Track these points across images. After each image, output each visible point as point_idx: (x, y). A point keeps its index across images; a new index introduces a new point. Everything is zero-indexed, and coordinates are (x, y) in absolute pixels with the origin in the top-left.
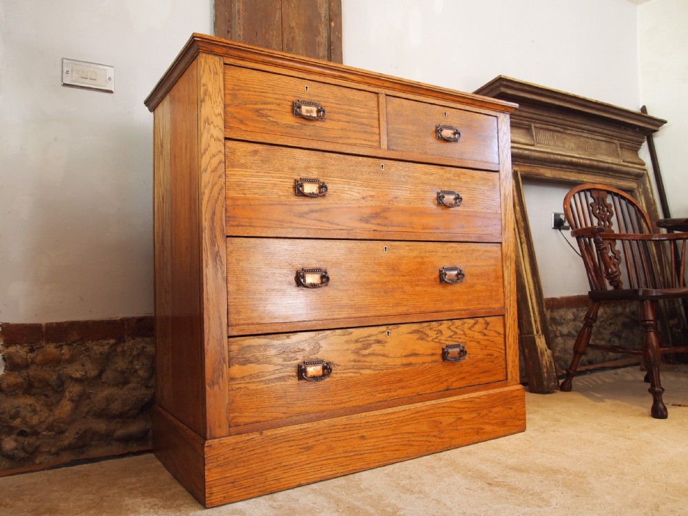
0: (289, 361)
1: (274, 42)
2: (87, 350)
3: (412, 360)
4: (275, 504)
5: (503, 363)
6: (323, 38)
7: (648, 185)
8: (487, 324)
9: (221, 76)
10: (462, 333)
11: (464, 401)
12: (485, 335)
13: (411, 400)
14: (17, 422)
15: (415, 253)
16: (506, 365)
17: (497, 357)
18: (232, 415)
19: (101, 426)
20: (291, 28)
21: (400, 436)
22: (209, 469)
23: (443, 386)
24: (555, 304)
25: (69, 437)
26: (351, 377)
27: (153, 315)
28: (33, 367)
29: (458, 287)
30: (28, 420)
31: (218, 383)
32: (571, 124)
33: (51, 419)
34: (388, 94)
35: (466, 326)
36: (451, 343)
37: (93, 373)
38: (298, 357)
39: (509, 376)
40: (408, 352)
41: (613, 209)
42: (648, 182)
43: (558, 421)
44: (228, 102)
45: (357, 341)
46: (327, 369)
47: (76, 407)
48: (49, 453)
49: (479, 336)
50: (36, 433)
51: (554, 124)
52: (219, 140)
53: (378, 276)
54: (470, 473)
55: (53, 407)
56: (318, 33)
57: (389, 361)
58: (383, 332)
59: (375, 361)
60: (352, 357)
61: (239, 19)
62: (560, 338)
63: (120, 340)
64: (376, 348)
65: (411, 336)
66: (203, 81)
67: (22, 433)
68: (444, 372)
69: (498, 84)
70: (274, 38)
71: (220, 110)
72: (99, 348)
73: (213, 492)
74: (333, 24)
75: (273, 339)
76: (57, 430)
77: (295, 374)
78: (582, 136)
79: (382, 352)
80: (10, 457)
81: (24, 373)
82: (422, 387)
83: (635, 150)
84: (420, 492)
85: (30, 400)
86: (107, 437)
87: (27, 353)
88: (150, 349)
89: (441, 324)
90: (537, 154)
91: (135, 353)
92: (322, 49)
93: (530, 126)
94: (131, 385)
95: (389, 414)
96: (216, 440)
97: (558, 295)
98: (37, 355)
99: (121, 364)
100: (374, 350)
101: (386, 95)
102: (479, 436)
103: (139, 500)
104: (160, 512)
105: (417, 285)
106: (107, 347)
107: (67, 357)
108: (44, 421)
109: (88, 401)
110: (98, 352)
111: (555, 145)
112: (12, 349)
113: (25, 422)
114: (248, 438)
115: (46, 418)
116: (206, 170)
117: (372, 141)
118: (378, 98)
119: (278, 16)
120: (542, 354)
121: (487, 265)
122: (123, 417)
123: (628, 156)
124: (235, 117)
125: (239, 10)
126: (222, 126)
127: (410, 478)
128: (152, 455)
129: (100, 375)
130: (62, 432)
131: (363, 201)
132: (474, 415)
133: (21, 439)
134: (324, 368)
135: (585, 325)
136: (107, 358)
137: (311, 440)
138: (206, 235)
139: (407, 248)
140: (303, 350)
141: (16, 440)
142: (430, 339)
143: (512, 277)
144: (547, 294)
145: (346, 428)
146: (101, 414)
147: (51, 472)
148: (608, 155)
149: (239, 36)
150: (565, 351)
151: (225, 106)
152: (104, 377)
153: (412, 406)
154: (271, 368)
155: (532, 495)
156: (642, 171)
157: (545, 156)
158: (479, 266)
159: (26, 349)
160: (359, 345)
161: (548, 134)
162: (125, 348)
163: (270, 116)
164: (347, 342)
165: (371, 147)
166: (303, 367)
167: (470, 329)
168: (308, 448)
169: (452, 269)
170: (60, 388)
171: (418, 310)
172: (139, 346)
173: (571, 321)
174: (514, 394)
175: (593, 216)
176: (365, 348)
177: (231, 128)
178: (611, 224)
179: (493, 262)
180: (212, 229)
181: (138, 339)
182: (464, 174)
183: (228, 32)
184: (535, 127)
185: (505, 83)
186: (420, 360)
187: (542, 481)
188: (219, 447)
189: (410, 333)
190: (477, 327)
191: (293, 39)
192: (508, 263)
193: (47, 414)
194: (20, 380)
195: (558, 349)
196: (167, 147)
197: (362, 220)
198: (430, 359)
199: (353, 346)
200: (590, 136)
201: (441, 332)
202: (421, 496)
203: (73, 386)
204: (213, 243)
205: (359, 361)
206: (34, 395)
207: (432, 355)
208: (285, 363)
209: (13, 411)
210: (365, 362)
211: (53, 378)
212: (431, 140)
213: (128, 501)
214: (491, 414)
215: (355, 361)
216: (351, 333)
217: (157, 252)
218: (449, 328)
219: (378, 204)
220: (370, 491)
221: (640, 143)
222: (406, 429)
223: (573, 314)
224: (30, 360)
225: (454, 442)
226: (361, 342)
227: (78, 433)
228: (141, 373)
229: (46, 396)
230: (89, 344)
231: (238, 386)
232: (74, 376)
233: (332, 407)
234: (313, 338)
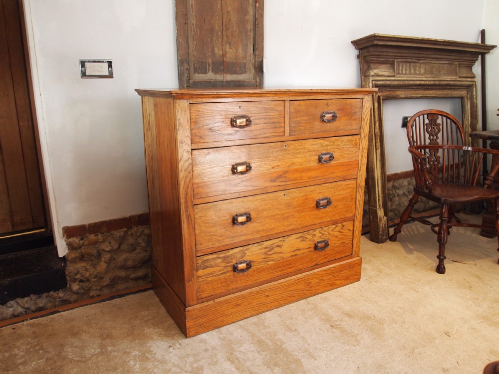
0: (229, 264)
1: (217, 25)
2: (112, 235)
3: (297, 252)
4: (221, 336)
5: (351, 246)
6: (250, 17)
7: (474, 93)
8: (343, 226)
9: (188, 112)
10: (327, 233)
11: (325, 270)
12: (341, 232)
13: (295, 273)
14: (78, 276)
15: (302, 194)
16: (352, 246)
17: (348, 243)
18: (198, 294)
19: (123, 273)
20: (228, 12)
21: (287, 293)
22: (188, 321)
23: (314, 263)
24: (397, 177)
25: (106, 281)
26: (262, 267)
27: (148, 212)
28: (83, 247)
29: (328, 209)
30: (84, 274)
31: (191, 280)
32: (424, 56)
33: (95, 272)
34: (291, 99)
35: (330, 229)
36: (320, 240)
37: (116, 247)
38: (233, 261)
39: (354, 252)
40: (295, 249)
41: (441, 127)
42: (475, 90)
43: (380, 271)
44: (193, 127)
45: (266, 248)
46: (249, 266)
47: (107, 267)
48: (97, 289)
49: (337, 234)
50: (88, 280)
51: (411, 57)
52: (189, 152)
53: (279, 211)
54: (323, 317)
55: (96, 266)
56: (247, 13)
57: (284, 256)
58: (281, 241)
59: (275, 256)
60: (263, 256)
61: (192, 11)
62: (397, 197)
63: (130, 228)
64: (277, 250)
65: (297, 240)
66: (178, 118)
67: (81, 281)
68: (315, 256)
69: (373, 38)
70: (217, 22)
71: (188, 133)
72: (119, 233)
73: (190, 331)
74: (257, 5)
75: (220, 254)
76: (99, 277)
77: (232, 270)
78: (431, 63)
79: (280, 251)
80: (77, 293)
81: (79, 251)
82: (301, 266)
83: (470, 67)
84: (296, 330)
85: (83, 264)
86: (126, 279)
87: (80, 240)
88: (147, 231)
89: (315, 231)
90: (396, 83)
91: (138, 234)
92: (249, 24)
93: (394, 62)
94: (137, 251)
95: (282, 283)
96: (191, 307)
98: (85, 241)
99: (131, 240)
100: (275, 251)
101: (290, 100)
102: (333, 286)
103: (152, 329)
104: (164, 340)
105: (302, 212)
106: (122, 233)
107: (101, 240)
108: (92, 274)
109: (114, 261)
110: (118, 236)
111: (410, 74)
112: (71, 240)
113: (82, 275)
114: (207, 304)
115: (93, 272)
116: (181, 171)
117: (280, 132)
118: (285, 103)
119: (219, 6)
120: (381, 220)
121: (346, 193)
122: (134, 268)
123: (464, 72)
124: (197, 135)
125: (192, 5)
126: (189, 142)
127: (292, 318)
128: (152, 291)
129: (119, 247)
130: (102, 278)
131: (272, 170)
132: (330, 276)
133: (81, 284)
134: (247, 265)
135: (410, 205)
136: (122, 240)
137: (240, 301)
138: (183, 207)
139: (298, 192)
140: (236, 257)
141: (78, 285)
142: (308, 240)
143: (361, 198)
145: (258, 292)
146: (123, 267)
147: (101, 304)
148: (449, 74)
149: (193, 24)
151: (191, 130)
152: (122, 248)
153: (295, 277)
154: (219, 269)
155: (352, 336)
156: (471, 83)
157: (401, 83)
158: (341, 194)
159: (79, 239)
160: (267, 250)
161: (406, 65)
162: (133, 232)
163: (218, 130)
164: (260, 249)
165: (279, 136)
166: (236, 266)
167: (332, 230)
168: (238, 305)
169: (323, 199)
170: (99, 255)
171: (302, 226)
172: (140, 230)
173: (407, 185)
174: (355, 262)
175: (426, 132)
176: (270, 251)
177: (195, 143)
178: (437, 138)
179: (350, 190)
180: (186, 202)
181: (140, 227)
182: (337, 140)
183: (185, 23)
184: (397, 62)
185: (378, 38)
186: (301, 252)
187: (359, 326)
188: (193, 310)
189: (297, 239)
190: (337, 229)
191: (229, 20)
192: (360, 189)
193: (93, 270)
194: (77, 255)
197: (271, 181)
198: (307, 250)
199: (263, 251)
200: (437, 62)
201: (315, 235)
202: (296, 333)
203: (106, 255)
204: (187, 210)
205: (267, 258)
206: (85, 261)
207: (309, 248)
208: (226, 265)
209: (76, 271)
210: (270, 258)
211: (94, 252)
212: (318, 124)
213: (147, 330)
214: (341, 275)
215: (264, 258)
216: (263, 244)
218: (320, 232)
219: (282, 169)
220: (270, 328)
221: (474, 61)
222: (291, 289)
223: (408, 181)
224: (81, 244)
225: (318, 292)
226: (268, 248)
227: (110, 279)
228: (143, 244)
229: (91, 260)
230: (113, 232)
231: (201, 280)
232: (106, 250)
233: (252, 283)
234: (241, 250)
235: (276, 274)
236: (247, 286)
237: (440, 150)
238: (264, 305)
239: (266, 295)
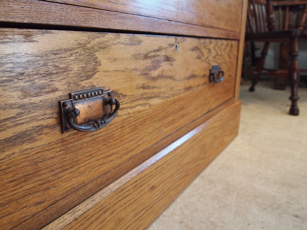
0: (37, 95)
3: (192, 82)
8: (232, 47)
10: (220, 53)
12: (230, 57)
16: (235, 83)
17: (232, 78)
23: (207, 108)
26: (139, 112)
35: (223, 47)
36: (214, 64)
38: (57, 85)
39: (236, 93)
40: (189, 73)
45: (146, 57)
49: (227, 58)
57: (175, 86)
58: (172, 45)
60: (141, 81)
64: (165, 67)
65: (192, 53)
68: (209, 94)
79: (170, 74)
82: (196, 112)
89: (211, 43)
100: (163, 71)
134: (105, 103)
140: (66, 70)
142: (204, 58)
145: (136, 185)
160: (148, 63)
166: (69, 106)
167: (224, 50)
176: (154, 68)
186: (196, 82)
189: (192, 49)
190: (228, 49)
198: (202, 81)
201: (210, 51)
207: (204, 76)
208: (27, 100)
210: (154, 87)
214: (228, 127)
215: (144, 88)
216: (140, 42)
218: (215, 48)
226: (150, 57)
235: (165, 130)
236: (109, 175)
238: (147, 210)
239: (150, 186)
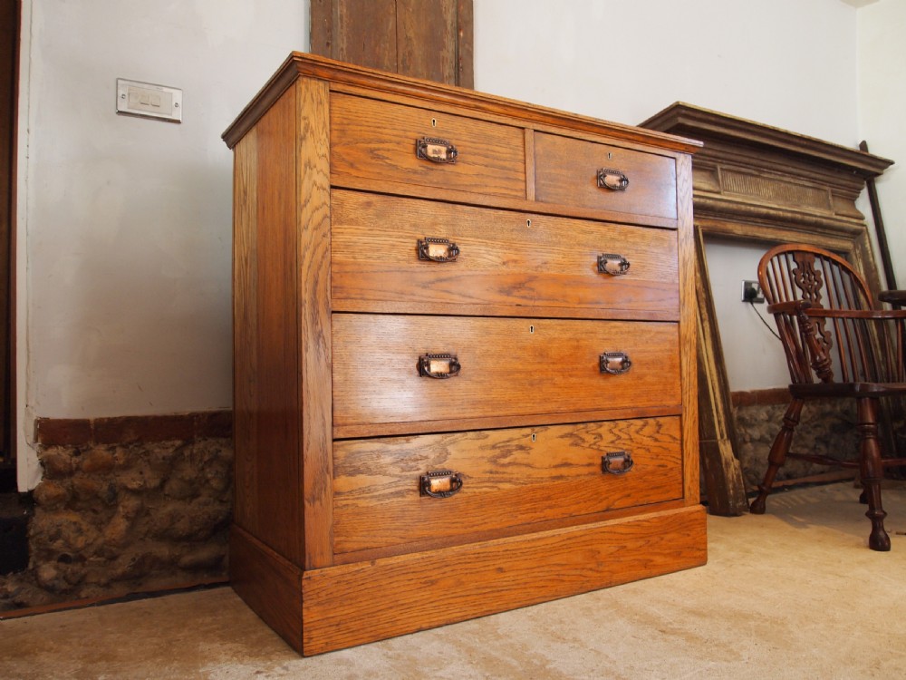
0: (409, 471)
1: (386, 58)
2: (147, 453)
3: (564, 471)
4: (390, 653)
5: (679, 477)
6: (448, 53)
7: (868, 245)
8: (660, 426)
9: (327, 106)
10: (627, 437)
11: (628, 525)
12: (656, 440)
13: (562, 523)
14: (58, 544)
15: (569, 335)
16: (683, 478)
17: (672, 469)
18: (336, 539)
19: (163, 551)
20: (408, 39)
21: (546, 569)
22: (308, 608)
23: (603, 506)
24: (744, 400)
25: (123, 565)
26: (486, 493)
27: (231, 409)
28: (79, 474)
29: (622, 379)
30: (72, 541)
31: (320, 499)
32: (769, 165)
33: (100, 541)
34: (536, 128)
35: (633, 429)
36: (613, 450)
37: (154, 483)
38: (420, 466)
39: (687, 494)
40: (558, 461)
41: (822, 277)
42: (867, 241)
43: (748, 551)
44: (335, 140)
45: (493, 447)
46: (456, 482)
47: (130, 529)
48: (98, 584)
49: (648, 441)
50: (81, 559)
51: (747, 165)
52: (324, 189)
53: (521, 364)
54: (637, 617)
55: (103, 526)
56: (442, 46)
57: (535, 473)
58: (528, 435)
59: (515, 472)
60: (489, 467)
61: (342, 27)
62: (749, 444)
63: (188, 441)
64: (518, 456)
65: (562, 440)
66: (304, 113)
67: (64, 559)
68: (604, 487)
69: (674, 112)
70: (387, 52)
71: (324, 150)
72: (162, 450)
73: (313, 637)
74: (462, 34)
75: (389, 443)
76: (109, 555)
77: (415, 488)
78: (782, 181)
79: (525, 461)
80: (50, 589)
81: (67, 482)
82: (576, 507)
83: (852, 199)
84: (575, 640)
85: (74, 517)
86: (171, 565)
87: (72, 456)
88: (226, 453)
89: (601, 426)
90: (724, 205)
91: (206, 458)
92: (447, 67)
93: (715, 168)
94: (201, 499)
95: (533, 540)
96: (316, 571)
97: (747, 388)
98: (84, 459)
99: (189, 471)
100: (516, 458)
101: (535, 131)
102: (648, 570)
103: (218, 645)
104: (245, 661)
105: (570, 376)
106: (171, 450)
107: (121, 462)
108: (92, 544)
109: (147, 519)
110: (160, 457)
111: (747, 193)
112: (52, 452)
113: (68, 544)
114: (357, 569)
115: (95, 540)
116: (306, 228)
117: (516, 190)
118: (524, 134)
119: (391, 25)
120: (728, 464)
121: (661, 351)
122: (190, 539)
123: (842, 207)
124: (343, 159)
125: (341, 16)
126: (327, 171)
127: (561, 622)
128: (228, 589)
129: (162, 486)
130: (114, 558)
131: (504, 268)
132: (641, 543)
133: (62, 565)
134: (453, 481)
135: (784, 429)
136: (172, 464)
137: (436, 572)
138: (306, 311)
139: (559, 328)
140: (426, 458)
141: (56, 568)
142: (586, 445)
143: (692, 367)
144: (735, 387)
145: (478, 557)
146: (162, 536)
147: (102, 608)
148: (817, 205)
149: (342, 49)
150: (756, 461)
151: (331, 145)
152: (167, 489)
153: (563, 531)
154: (386, 480)
155: (716, 645)
156: (859, 227)
157: (734, 206)
158: (649, 351)
159: (71, 451)
160: (497, 452)
161: (739, 178)
162: (195, 451)
163: (387, 158)
164: (482, 448)
165: (515, 197)
166: (426, 479)
167: (637, 432)
168: (433, 583)
169: (615, 355)
170: (111, 502)
171: (572, 408)
172: (212, 449)
173: (764, 422)
174: (693, 517)
175: (797, 288)
176: (504, 456)
177: (339, 173)
178: (819, 296)
179: (668, 347)
180: (314, 303)
181: (210, 440)
182: (632, 232)
183: (328, 44)
184: (722, 169)
185: (684, 111)
186: (573, 471)
187: (729, 629)
188: (320, 580)
189: (562, 437)
190: (647, 430)
191: (410, 54)
192: (687, 348)
193: (95, 535)
194: (61, 491)
195: (746, 458)
196: (252, 195)
197: (501, 291)
198: (585, 470)
199: (489, 453)
200: (792, 181)
201: (600, 436)
202: (576, 645)
203: (128, 500)
204: (315, 322)
205: (497, 473)
206: (79, 510)
207: (589, 465)
208: (404, 473)
209: (53, 531)
210: (504, 473)
211: (103, 488)
212: (591, 190)
214: (663, 542)
215: (491, 472)
216: (487, 437)
217: (237, 330)
218: (611, 431)
219: (523, 270)
220: (511, 638)
221: (859, 190)
222: (556, 559)
223: (768, 412)
224: (74, 466)
225: (615, 578)
226: (499, 447)
227: (134, 559)
228: (214, 483)
229: (94, 511)
230: (149, 446)
231: (345, 502)
232: (129, 486)
233: (462, 531)
234: (438, 443)
235: (520, 517)
236: (453, 538)
237: (829, 321)
238: (493, 592)
239: (497, 566)
